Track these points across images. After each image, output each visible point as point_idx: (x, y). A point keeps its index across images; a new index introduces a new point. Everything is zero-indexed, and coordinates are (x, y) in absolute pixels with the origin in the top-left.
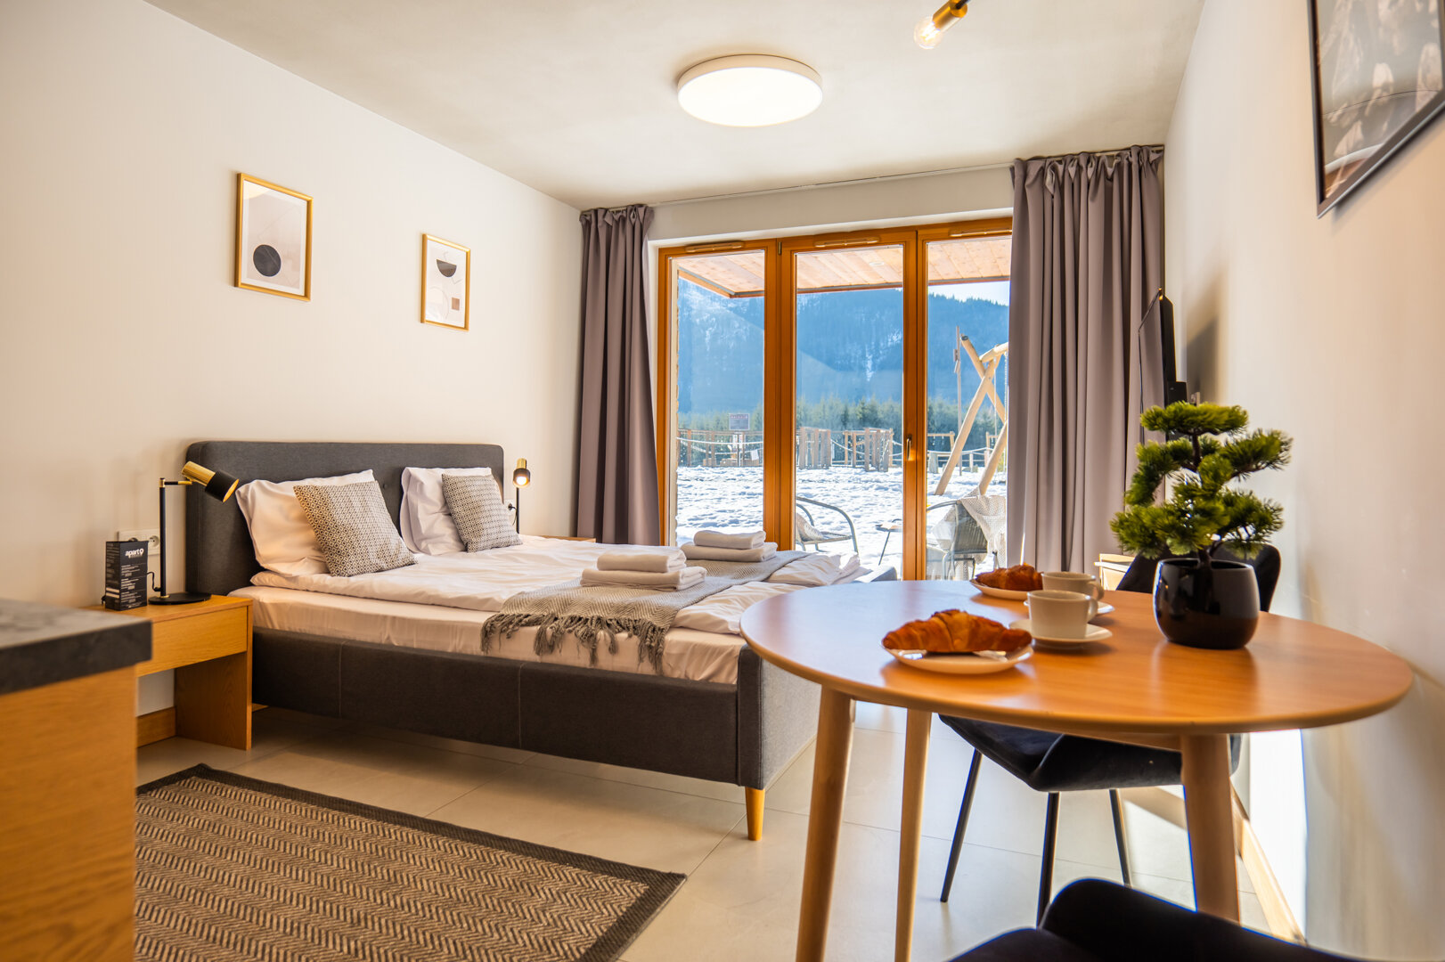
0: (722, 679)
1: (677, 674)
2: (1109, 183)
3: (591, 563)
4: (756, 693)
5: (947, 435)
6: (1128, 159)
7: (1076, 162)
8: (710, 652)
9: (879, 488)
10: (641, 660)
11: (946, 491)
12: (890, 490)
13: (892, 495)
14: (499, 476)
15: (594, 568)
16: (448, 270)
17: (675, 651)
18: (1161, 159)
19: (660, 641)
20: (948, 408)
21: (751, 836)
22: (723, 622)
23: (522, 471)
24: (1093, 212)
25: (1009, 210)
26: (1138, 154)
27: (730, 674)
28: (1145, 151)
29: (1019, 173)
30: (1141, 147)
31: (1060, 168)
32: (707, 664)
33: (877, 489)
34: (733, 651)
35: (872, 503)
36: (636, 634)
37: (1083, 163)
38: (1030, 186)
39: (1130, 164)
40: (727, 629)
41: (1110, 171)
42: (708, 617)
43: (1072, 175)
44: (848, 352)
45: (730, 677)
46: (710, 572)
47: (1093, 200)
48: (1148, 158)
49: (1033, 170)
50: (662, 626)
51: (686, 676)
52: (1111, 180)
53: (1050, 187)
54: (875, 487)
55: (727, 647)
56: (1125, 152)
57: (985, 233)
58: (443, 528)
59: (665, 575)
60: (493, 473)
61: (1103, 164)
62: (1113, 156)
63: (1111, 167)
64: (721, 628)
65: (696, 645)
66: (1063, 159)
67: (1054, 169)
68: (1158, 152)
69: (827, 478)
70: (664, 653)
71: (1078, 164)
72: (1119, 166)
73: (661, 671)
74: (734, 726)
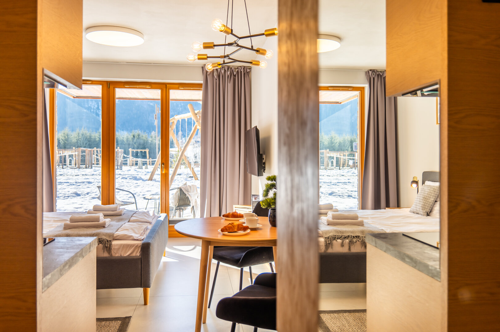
0: (134, 254)
1: (117, 255)
2: (234, 77)
3: (67, 220)
4: (148, 257)
5: (145, 150)
6: (240, 70)
7: (224, 68)
8: (129, 246)
9: (123, 178)
10: (104, 252)
11: (153, 179)
12: (128, 179)
13: (129, 181)
15: (68, 222)
17: (116, 247)
18: (251, 71)
19: (111, 245)
20: (143, 137)
21: (145, 304)
22: (131, 236)
24: (230, 86)
25: (201, 82)
26: (244, 69)
27: (137, 252)
28: (246, 68)
30: (244, 66)
31: (219, 70)
32: (129, 250)
33: (122, 179)
34: (138, 245)
35: (122, 185)
36: (101, 243)
37: (226, 69)
38: (209, 75)
39: (241, 72)
40: (134, 238)
41: (235, 73)
42: (126, 235)
43: (223, 73)
44: (89, 105)
45: (137, 254)
46: (112, 220)
47: (230, 83)
48: (247, 70)
50: (110, 240)
51: (121, 255)
52: (235, 76)
53: (216, 77)
54: (121, 177)
55: (136, 244)
56: (239, 67)
57: (192, 89)
59: (99, 222)
61: (233, 70)
62: (236, 68)
63: (235, 72)
64: (131, 238)
65: (124, 244)
66: (221, 68)
67: (217, 70)
68: (249, 69)
69: (95, 173)
70: (112, 249)
71: (225, 69)
72: (238, 72)
73: (111, 254)
74: (140, 269)
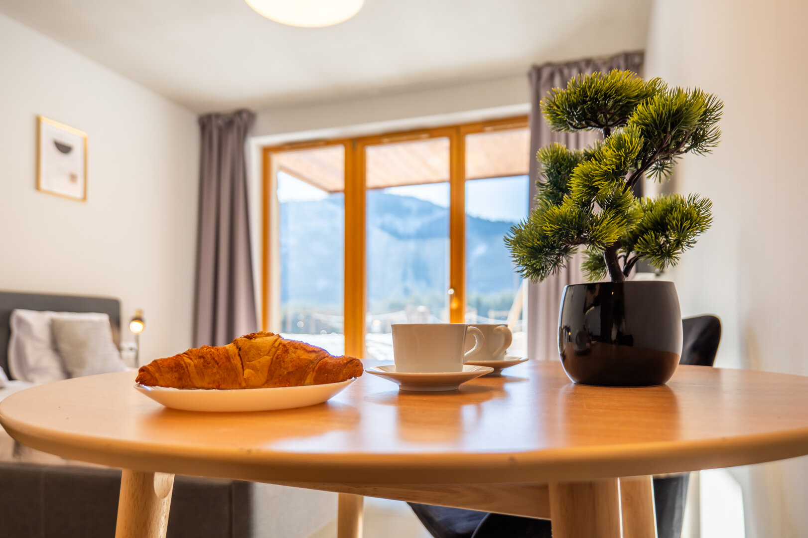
6: (617, 63)
7: (579, 66)
14: (116, 322)
16: (64, 149)
23: (138, 319)
25: (525, 108)
26: (626, 60)
28: (629, 57)
29: (534, 76)
30: (627, 55)
31: (566, 72)
37: (584, 67)
38: (542, 86)
39: (619, 67)
48: (632, 62)
49: (545, 73)
57: (510, 126)
58: (50, 362)
60: (110, 320)
61: (599, 67)
62: (605, 61)
63: (605, 69)
66: (570, 65)
67: (561, 73)
71: (580, 68)
72: (611, 68)
